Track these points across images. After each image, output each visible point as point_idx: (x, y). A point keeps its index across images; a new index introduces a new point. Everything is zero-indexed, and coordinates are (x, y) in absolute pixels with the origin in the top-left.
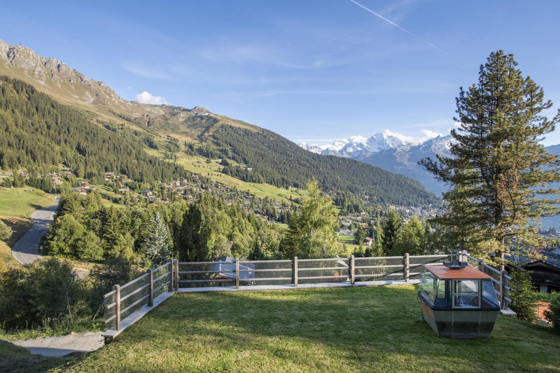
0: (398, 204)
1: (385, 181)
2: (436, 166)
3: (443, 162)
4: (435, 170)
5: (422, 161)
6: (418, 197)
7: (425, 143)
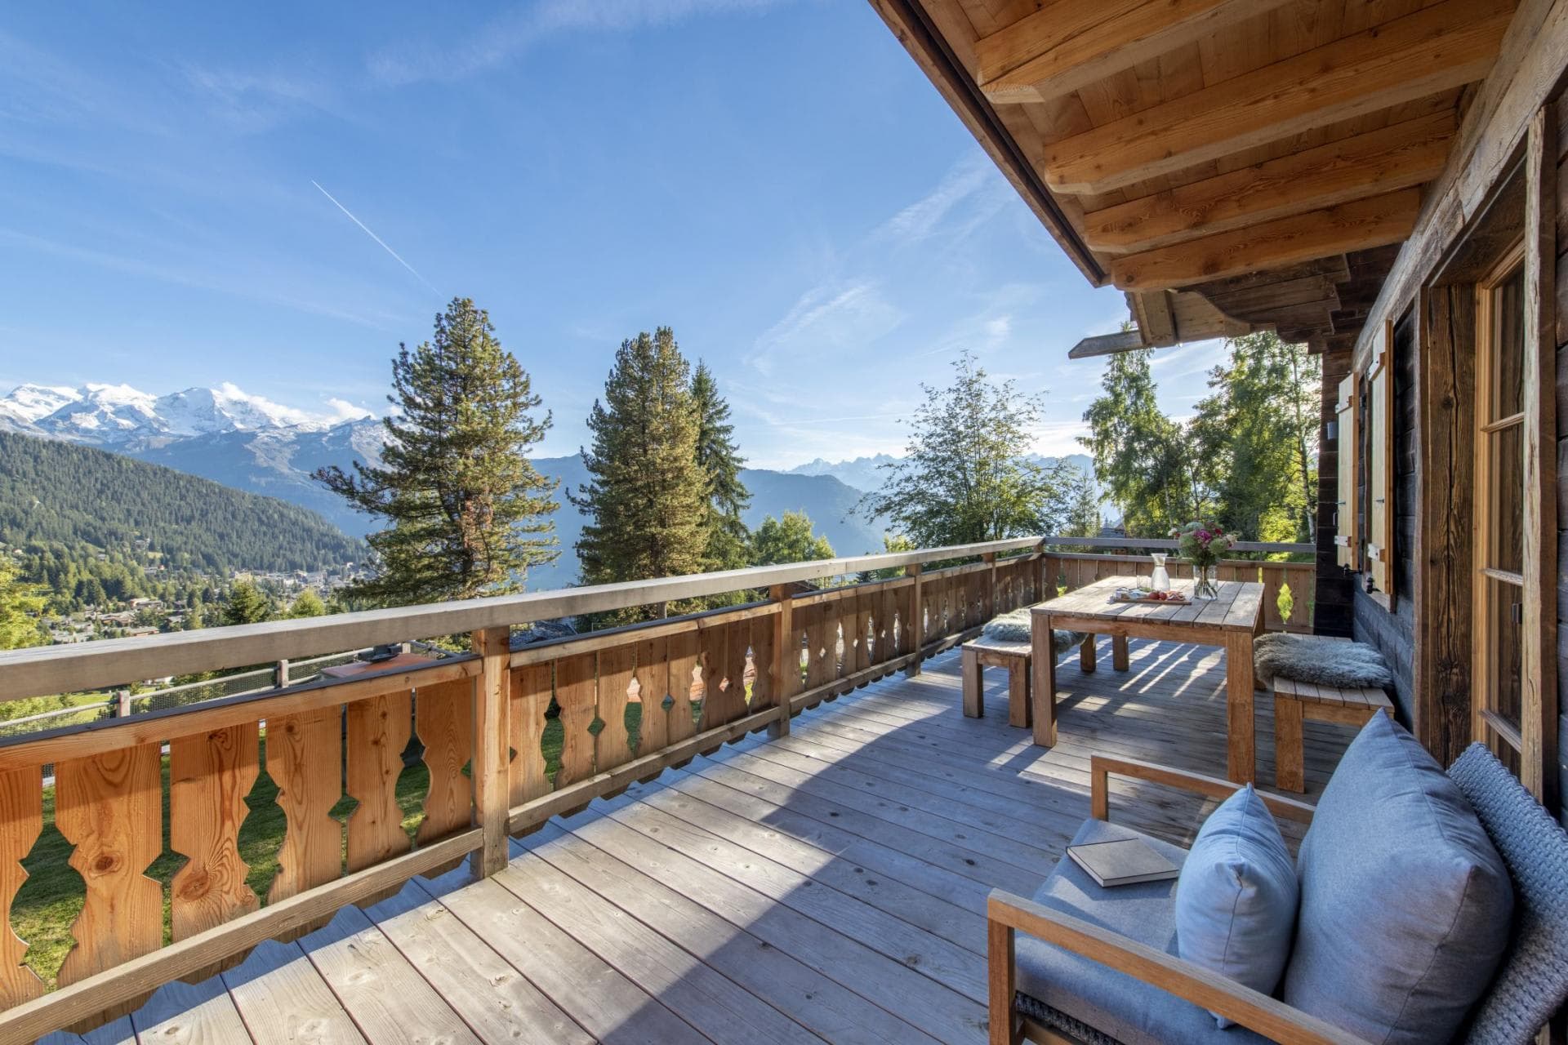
0: (261, 568)
1: (220, 512)
2: (351, 483)
3: (368, 477)
4: (351, 492)
5: (321, 473)
6: (318, 549)
7: (334, 428)
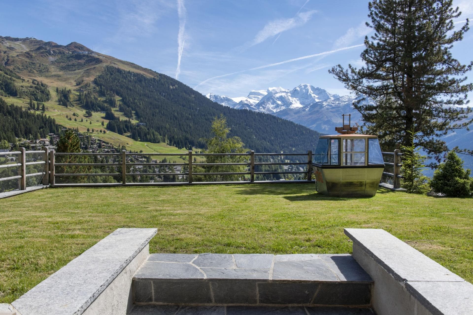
2: (347, 74)
4: (346, 80)
5: (333, 70)
